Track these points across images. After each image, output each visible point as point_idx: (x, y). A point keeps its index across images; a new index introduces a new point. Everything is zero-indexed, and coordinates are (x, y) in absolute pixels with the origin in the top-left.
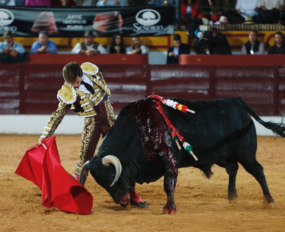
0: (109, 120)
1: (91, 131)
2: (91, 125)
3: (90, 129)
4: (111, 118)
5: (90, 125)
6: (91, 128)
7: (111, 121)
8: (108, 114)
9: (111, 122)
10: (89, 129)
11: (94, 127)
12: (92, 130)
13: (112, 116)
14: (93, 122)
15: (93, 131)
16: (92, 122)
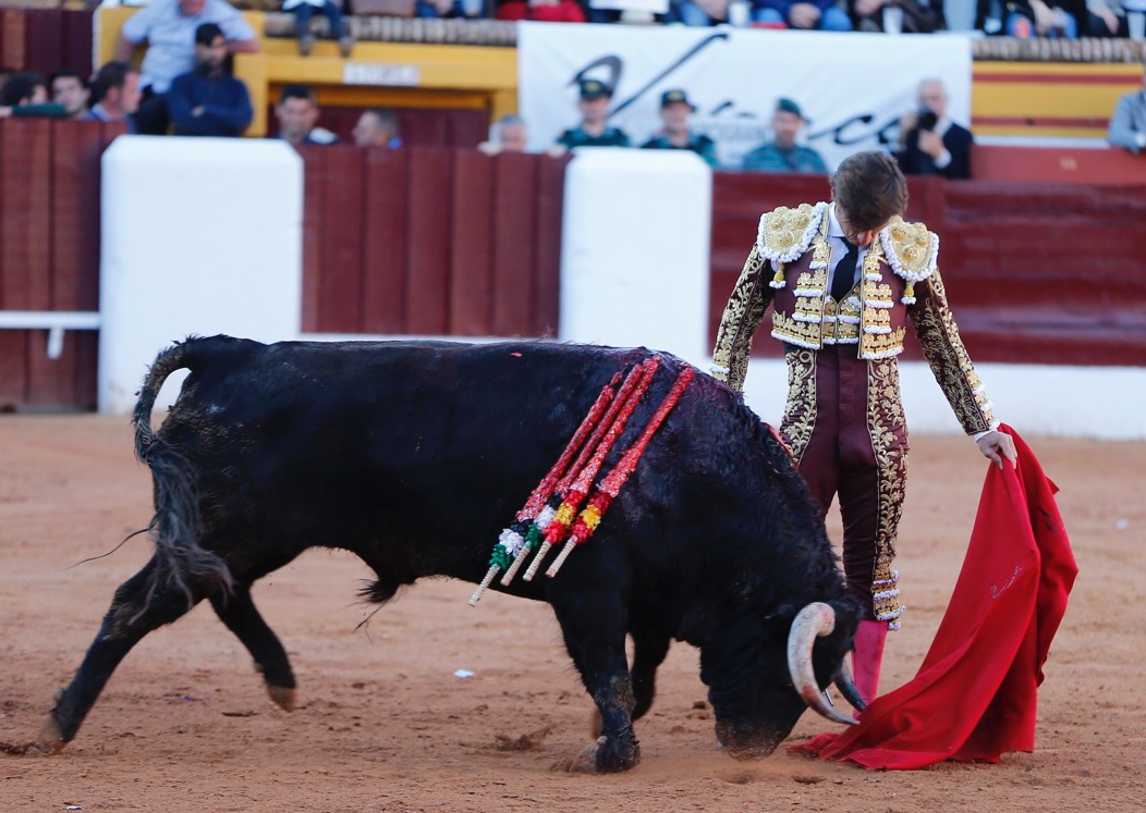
0: (872, 418)
1: (797, 447)
2: (801, 422)
3: (796, 438)
4: (883, 415)
5: (796, 424)
6: (800, 433)
7: (881, 426)
8: (874, 398)
9: (878, 430)
10: (792, 437)
11: (809, 431)
12: (799, 445)
13: (890, 410)
14: (810, 411)
15: (803, 445)
16: (806, 410)
